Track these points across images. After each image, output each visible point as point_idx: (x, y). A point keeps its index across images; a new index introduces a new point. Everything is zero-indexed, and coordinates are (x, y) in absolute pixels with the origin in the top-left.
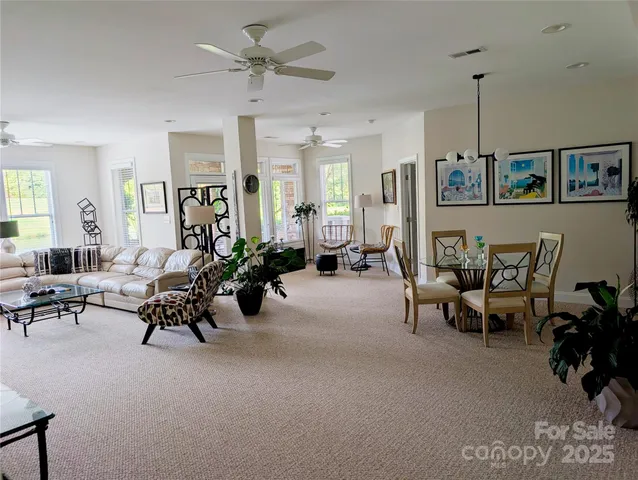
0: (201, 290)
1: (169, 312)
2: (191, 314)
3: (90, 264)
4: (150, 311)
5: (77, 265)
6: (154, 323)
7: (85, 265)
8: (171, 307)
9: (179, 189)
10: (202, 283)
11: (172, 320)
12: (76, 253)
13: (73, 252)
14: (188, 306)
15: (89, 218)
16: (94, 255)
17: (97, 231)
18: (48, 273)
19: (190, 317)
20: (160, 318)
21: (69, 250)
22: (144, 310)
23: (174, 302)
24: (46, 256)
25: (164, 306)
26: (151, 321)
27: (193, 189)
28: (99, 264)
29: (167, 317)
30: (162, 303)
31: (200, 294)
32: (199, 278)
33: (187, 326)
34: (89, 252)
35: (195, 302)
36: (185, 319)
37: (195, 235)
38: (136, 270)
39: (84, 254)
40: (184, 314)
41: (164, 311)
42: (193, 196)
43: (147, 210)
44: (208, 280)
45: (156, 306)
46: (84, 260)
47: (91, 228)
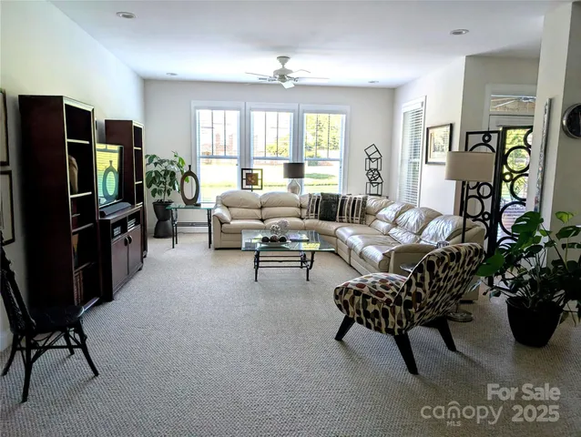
0: (420, 290)
1: (371, 308)
2: (400, 323)
3: (352, 216)
4: (347, 297)
5: (341, 214)
6: (351, 316)
7: (348, 215)
8: (374, 302)
9: (468, 133)
10: (423, 278)
11: (373, 321)
12: (343, 201)
13: (340, 199)
14: (399, 309)
15: (373, 166)
16: (358, 205)
17: (379, 180)
18: (316, 218)
19: (397, 327)
20: (358, 312)
21: (338, 196)
22: (341, 293)
23: (381, 295)
24: (318, 200)
25: (366, 297)
26: (348, 313)
27: (488, 133)
28: (362, 216)
29: (367, 314)
30: (366, 291)
31: (418, 295)
32: (420, 269)
33: (392, 337)
34: (355, 201)
35: (408, 305)
36: (390, 326)
37: (480, 197)
38: (393, 231)
39: (349, 203)
40: (391, 318)
41: (365, 305)
42: (485, 143)
43: (429, 161)
44: (432, 277)
45: (357, 293)
46: (348, 209)
47: (374, 177)
